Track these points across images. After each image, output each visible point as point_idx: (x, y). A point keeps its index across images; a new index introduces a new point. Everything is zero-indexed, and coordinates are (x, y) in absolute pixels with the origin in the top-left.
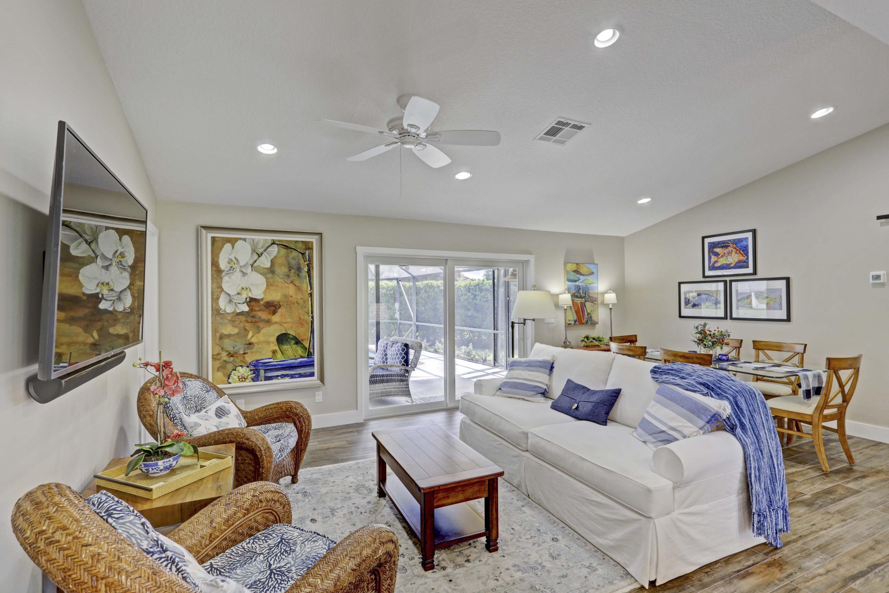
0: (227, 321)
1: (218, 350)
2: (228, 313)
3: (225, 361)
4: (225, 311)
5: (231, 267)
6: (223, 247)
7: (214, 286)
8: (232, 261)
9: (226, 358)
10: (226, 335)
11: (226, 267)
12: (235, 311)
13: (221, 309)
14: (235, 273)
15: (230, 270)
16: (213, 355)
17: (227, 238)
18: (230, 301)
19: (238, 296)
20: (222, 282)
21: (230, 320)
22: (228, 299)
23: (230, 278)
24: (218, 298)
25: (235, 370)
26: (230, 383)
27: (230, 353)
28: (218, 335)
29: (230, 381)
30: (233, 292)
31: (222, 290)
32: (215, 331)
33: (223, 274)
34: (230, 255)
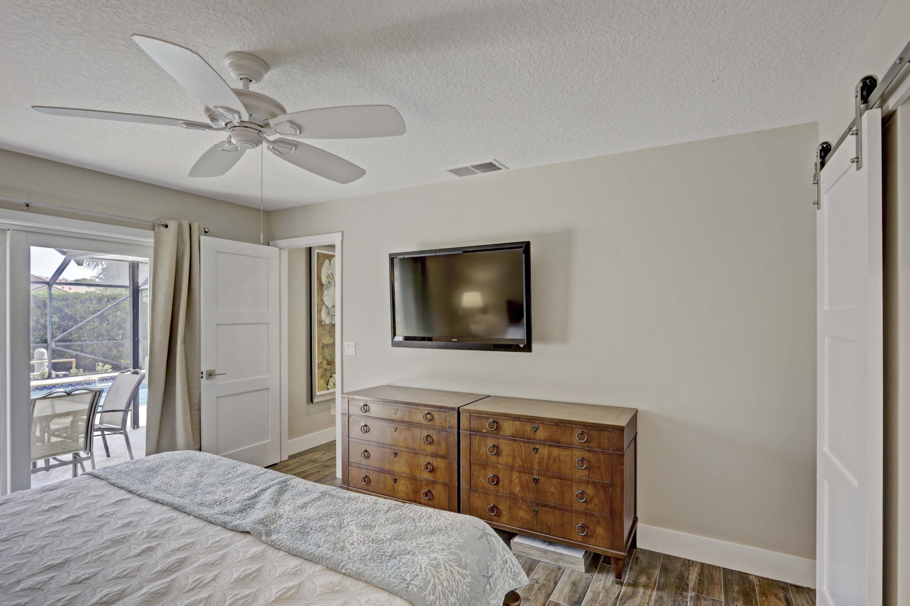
0: (326, 332)
1: (321, 357)
2: (327, 325)
3: (325, 369)
4: (325, 322)
5: (329, 282)
6: (324, 262)
7: (318, 298)
8: (329, 276)
9: (325, 366)
10: (326, 345)
11: (326, 281)
12: (331, 322)
13: (323, 321)
14: (331, 287)
15: (328, 284)
16: (318, 364)
17: (326, 254)
18: (328, 314)
19: (333, 308)
20: (323, 295)
21: (328, 331)
22: (327, 312)
23: (328, 291)
24: (321, 311)
25: (331, 377)
26: (328, 389)
27: (328, 362)
28: (321, 345)
29: (329, 387)
30: (330, 306)
31: (324, 303)
32: (319, 341)
33: (324, 288)
34: (328, 270)
